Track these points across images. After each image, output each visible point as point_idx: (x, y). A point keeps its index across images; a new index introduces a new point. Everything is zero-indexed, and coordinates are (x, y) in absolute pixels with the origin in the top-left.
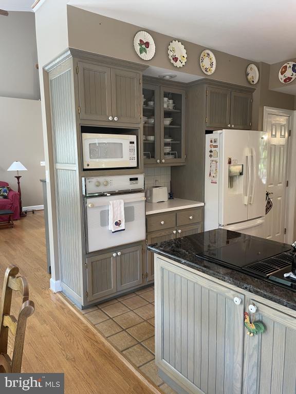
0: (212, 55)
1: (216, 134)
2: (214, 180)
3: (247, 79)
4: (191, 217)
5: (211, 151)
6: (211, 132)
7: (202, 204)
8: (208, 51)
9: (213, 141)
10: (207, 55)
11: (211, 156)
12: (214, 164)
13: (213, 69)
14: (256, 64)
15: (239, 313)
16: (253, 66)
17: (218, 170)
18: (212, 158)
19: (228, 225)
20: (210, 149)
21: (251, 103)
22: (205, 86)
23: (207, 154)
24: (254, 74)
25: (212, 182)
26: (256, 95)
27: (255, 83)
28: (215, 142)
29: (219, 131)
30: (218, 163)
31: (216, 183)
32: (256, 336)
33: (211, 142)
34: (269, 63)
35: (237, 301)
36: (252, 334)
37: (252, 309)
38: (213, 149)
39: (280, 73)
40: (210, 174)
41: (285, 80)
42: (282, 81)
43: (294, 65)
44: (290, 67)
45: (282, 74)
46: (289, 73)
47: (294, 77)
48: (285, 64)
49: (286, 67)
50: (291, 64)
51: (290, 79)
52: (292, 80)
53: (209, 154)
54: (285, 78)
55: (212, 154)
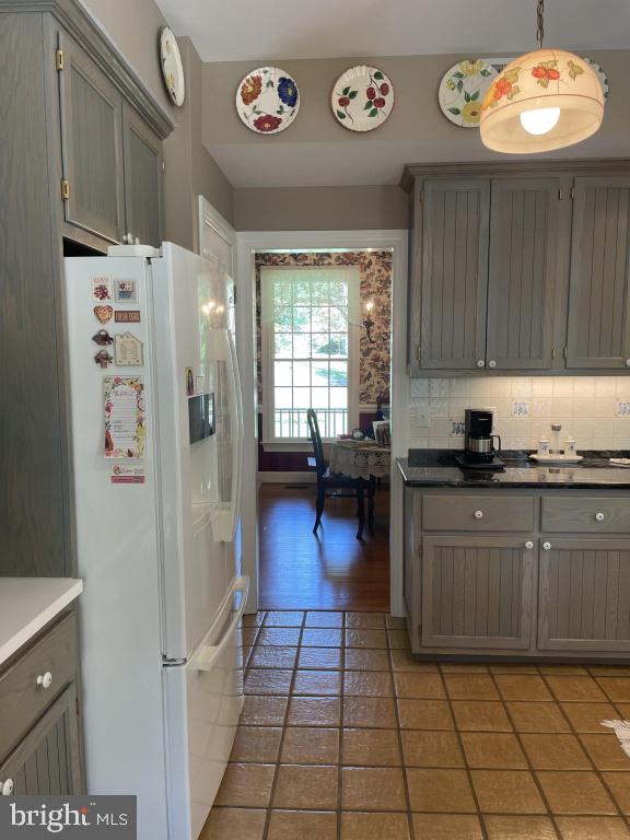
1: (124, 261)
2: (130, 469)
5: (102, 339)
9: (111, 291)
11: (102, 359)
12: (123, 402)
14: (178, 41)
16: (170, 36)
17: (148, 423)
18: (112, 371)
20: (96, 327)
22: (51, 23)
23: (81, 350)
24: (174, 70)
25: (116, 480)
27: (179, 104)
28: (125, 292)
29: (142, 250)
30: (146, 394)
31: (140, 480)
33: (102, 292)
38: (112, 328)
39: (239, 98)
40: (108, 444)
41: (258, 123)
42: (251, 125)
43: (283, 80)
44: (271, 83)
45: (246, 101)
46: (269, 102)
47: (287, 118)
48: (255, 74)
49: (257, 81)
50: (274, 75)
51: (274, 122)
52: (281, 127)
53: (96, 349)
54: (256, 117)
55: (109, 349)
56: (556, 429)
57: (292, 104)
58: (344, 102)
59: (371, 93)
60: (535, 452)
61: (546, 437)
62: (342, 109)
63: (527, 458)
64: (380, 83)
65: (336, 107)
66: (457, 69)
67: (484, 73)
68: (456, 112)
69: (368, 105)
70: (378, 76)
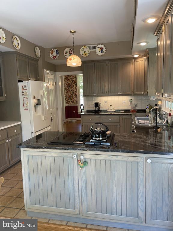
0: (18, 38)
1: (25, 83)
2: (26, 108)
3: (35, 54)
4: (15, 131)
5: (23, 92)
6: (22, 81)
7: (20, 123)
8: (16, 36)
9: (23, 87)
10: (15, 38)
11: (23, 95)
12: (25, 100)
13: (20, 46)
14: (39, 47)
15: (75, 162)
16: (37, 48)
17: (28, 103)
18: (24, 96)
19: (36, 132)
20: (22, 91)
21: (38, 67)
22: (15, 55)
23: (20, 94)
24: (38, 52)
25: (25, 110)
26: (40, 63)
27: (39, 57)
28: (25, 87)
29: (27, 81)
30: (28, 99)
31: (28, 110)
32: (84, 168)
33: (22, 87)
34: (44, 47)
35: (75, 156)
36: (82, 168)
37: (82, 157)
38: (24, 91)
39: (50, 53)
40: (24, 105)
41: (53, 57)
42: (52, 58)
43: (56, 50)
44: (55, 51)
45: (51, 54)
46: (55, 54)
47: (57, 57)
48: (53, 50)
49: (53, 51)
50: (55, 50)
51: (55, 57)
52: (56, 58)
53: (22, 93)
54: (53, 56)
55: (24, 94)
56: (111, 106)
57: (58, 54)
58: (66, 54)
59: (70, 52)
60: (107, 110)
61: (109, 107)
62: (65, 55)
63: (106, 111)
64: (71, 50)
65: (65, 54)
66: (82, 48)
67: (87, 48)
68: (83, 54)
69: (69, 54)
70: (70, 49)
